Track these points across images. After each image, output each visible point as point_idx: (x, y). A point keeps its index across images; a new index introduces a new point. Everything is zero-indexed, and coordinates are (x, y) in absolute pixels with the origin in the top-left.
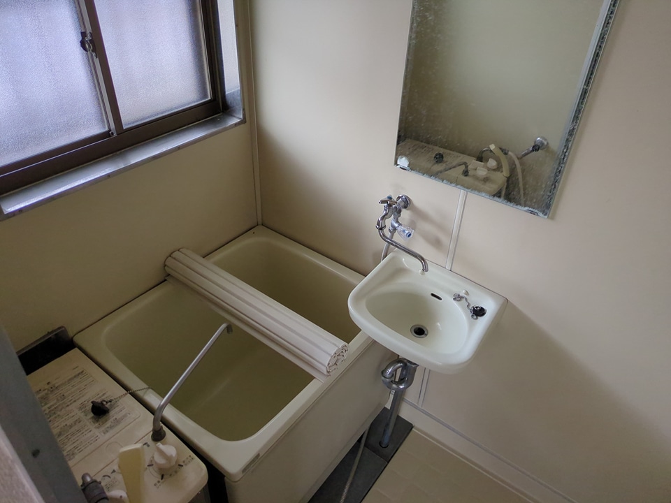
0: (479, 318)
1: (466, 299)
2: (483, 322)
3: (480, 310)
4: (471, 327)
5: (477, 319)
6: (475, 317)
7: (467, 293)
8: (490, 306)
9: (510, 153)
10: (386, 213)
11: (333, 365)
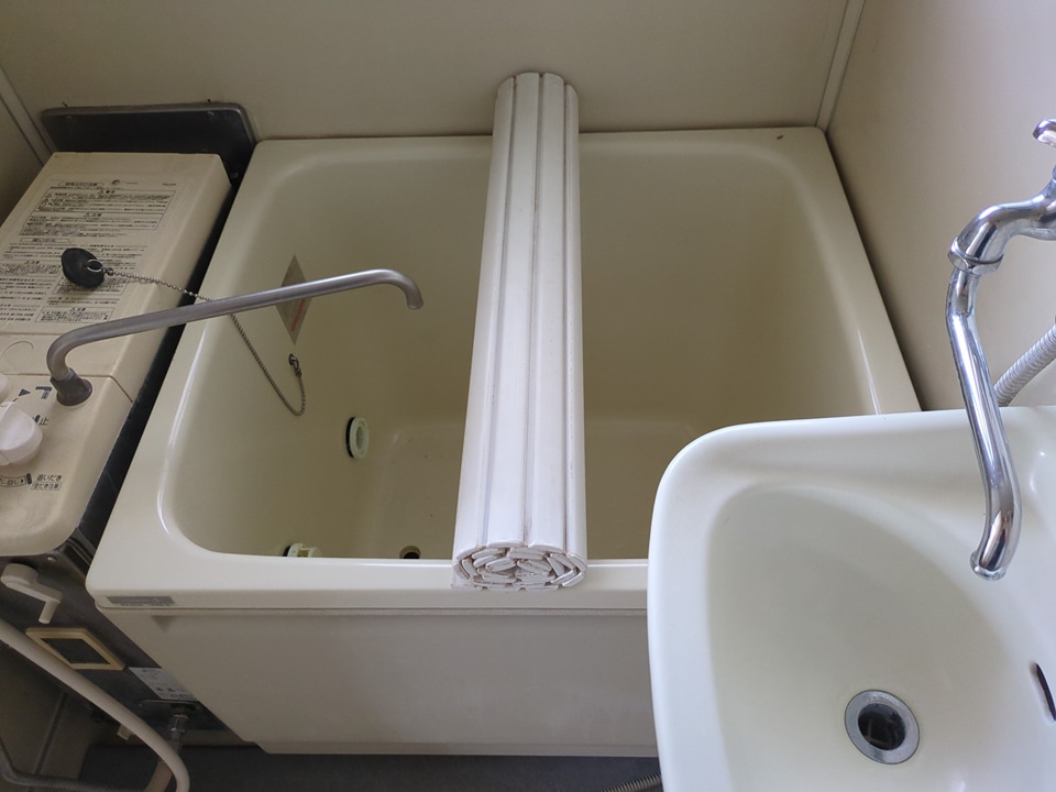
10: (1043, 206)
11: (497, 573)
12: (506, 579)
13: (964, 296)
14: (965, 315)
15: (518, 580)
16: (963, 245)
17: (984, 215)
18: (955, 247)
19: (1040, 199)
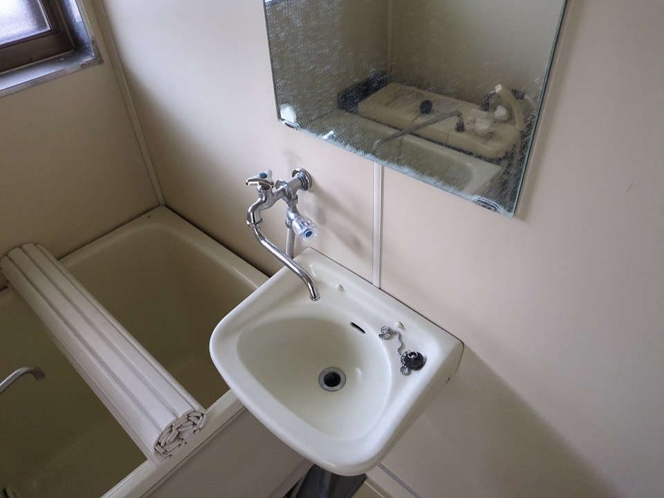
0: (413, 372)
1: (400, 337)
2: (418, 379)
3: (415, 359)
4: (397, 386)
5: (409, 373)
6: (406, 371)
7: (402, 325)
8: (434, 353)
9: (526, 97)
10: (262, 200)
11: (173, 442)
12: (177, 443)
13: (260, 235)
14: (264, 239)
15: (182, 439)
16: (250, 221)
17: (249, 210)
18: (248, 223)
19: (259, 199)
